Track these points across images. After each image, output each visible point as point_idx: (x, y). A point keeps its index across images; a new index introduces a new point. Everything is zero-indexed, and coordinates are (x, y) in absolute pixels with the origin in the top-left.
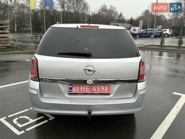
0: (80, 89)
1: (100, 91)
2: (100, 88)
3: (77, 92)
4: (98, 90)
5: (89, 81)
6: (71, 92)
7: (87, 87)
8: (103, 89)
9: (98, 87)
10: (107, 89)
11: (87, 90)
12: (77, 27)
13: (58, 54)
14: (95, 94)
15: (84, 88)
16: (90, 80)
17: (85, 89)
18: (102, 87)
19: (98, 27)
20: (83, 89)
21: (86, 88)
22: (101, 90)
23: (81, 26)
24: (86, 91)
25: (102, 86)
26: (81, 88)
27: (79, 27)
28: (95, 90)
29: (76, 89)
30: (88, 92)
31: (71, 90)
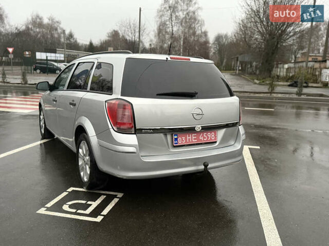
0: (186, 139)
1: (207, 140)
2: (206, 135)
4: (205, 139)
5: (198, 128)
6: (177, 143)
7: (194, 136)
8: (210, 136)
11: (195, 139)
12: (167, 59)
13: (157, 95)
14: (201, 144)
16: (199, 126)
17: (191, 138)
19: (189, 60)
20: (189, 139)
21: (193, 138)
22: (208, 137)
23: (171, 58)
24: (193, 141)
25: (209, 132)
26: (188, 138)
27: (169, 59)
28: (202, 138)
29: (182, 140)
30: (195, 141)
31: (176, 142)
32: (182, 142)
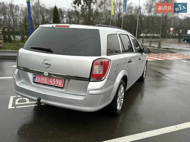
0: (40, 79)
3: (38, 81)
4: (54, 83)
7: (46, 79)
9: (54, 80)
10: (61, 83)
15: (43, 79)
18: (57, 81)
19: (69, 26)
22: (56, 83)
23: (56, 26)
25: (57, 79)
26: (42, 79)
27: (54, 26)
28: (51, 82)
29: (38, 80)
30: (46, 82)
32: (37, 81)
